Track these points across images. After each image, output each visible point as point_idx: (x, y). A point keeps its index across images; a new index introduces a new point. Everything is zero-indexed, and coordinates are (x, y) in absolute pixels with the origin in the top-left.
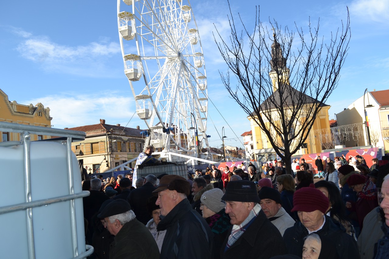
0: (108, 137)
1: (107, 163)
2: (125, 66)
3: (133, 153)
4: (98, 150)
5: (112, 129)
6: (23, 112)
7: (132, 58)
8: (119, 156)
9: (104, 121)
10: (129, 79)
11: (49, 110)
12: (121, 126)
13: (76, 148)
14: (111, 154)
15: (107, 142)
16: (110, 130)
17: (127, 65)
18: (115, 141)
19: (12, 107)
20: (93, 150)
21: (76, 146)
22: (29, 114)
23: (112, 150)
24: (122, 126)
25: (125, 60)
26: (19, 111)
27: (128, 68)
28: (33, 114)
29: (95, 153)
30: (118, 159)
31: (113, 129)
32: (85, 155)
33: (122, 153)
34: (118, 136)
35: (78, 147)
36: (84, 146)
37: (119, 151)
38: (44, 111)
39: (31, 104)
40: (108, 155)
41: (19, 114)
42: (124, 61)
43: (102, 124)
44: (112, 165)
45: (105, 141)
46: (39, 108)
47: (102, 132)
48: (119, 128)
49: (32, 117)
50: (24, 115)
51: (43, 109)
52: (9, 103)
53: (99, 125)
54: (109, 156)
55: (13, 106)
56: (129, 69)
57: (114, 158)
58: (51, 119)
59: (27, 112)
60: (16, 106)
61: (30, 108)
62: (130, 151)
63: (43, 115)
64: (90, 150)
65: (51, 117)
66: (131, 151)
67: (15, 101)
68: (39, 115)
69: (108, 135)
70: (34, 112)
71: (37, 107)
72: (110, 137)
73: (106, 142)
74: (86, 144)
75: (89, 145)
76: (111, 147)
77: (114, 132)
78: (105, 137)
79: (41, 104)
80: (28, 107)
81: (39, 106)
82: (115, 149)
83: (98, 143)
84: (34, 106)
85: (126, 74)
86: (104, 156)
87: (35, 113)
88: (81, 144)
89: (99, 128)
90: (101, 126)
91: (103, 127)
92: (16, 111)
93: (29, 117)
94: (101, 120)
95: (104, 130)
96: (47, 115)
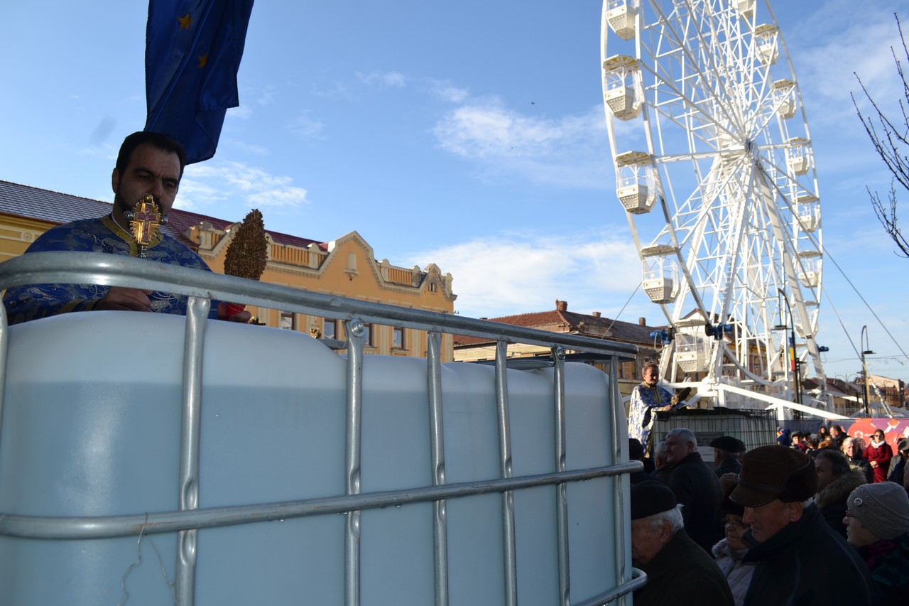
2: (619, 181)
3: (629, 381)
5: (582, 323)
6: (400, 282)
7: (635, 161)
9: (565, 305)
10: (628, 210)
11: (451, 279)
12: (602, 316)
16: (579, 326)
17: (623, 177)
19: (380, 271)
22: (412, 287)
24: (606, 317)
25: (619, 166)
26: (393, 281)
27: (625, 185)
28: (419, 287)
31: (585, 324)
38: (441, 280)
39: (417, 267)
41: (393, 287)
42: (617, 169)
43: (561, 312)
46: (431, 275)
47: (560, 330)
48: (598, 321)
49: (417, 294)
50: (402, 288)
51: (439, 275)
52: (374, 264)
53: (555, 312)
55: (382, 269)
56: (627, 187)
58: (453, 297)
59: (408, 284)
60: (387, 270)
61: (414, 274)
62: (621, 377)
63: (439, 289)
65: (454, 293)
66: (624, 375)
67: (386, 261)
68: (432, 290)
70: (421, 283)
71: (427, 272)
77: (588, 330)
79: (435, 265)
80: (411, 272)
81: (432, 269)
84: (422, 270)
85: (621, 198)
87: (423, 284)
89: (554, 321)
90: (558, 315)
91: (562, 318)
92: (387, 280)
93: (411, 293)
94: (557, 302)
95: (564, 326)
96: (447, 290)
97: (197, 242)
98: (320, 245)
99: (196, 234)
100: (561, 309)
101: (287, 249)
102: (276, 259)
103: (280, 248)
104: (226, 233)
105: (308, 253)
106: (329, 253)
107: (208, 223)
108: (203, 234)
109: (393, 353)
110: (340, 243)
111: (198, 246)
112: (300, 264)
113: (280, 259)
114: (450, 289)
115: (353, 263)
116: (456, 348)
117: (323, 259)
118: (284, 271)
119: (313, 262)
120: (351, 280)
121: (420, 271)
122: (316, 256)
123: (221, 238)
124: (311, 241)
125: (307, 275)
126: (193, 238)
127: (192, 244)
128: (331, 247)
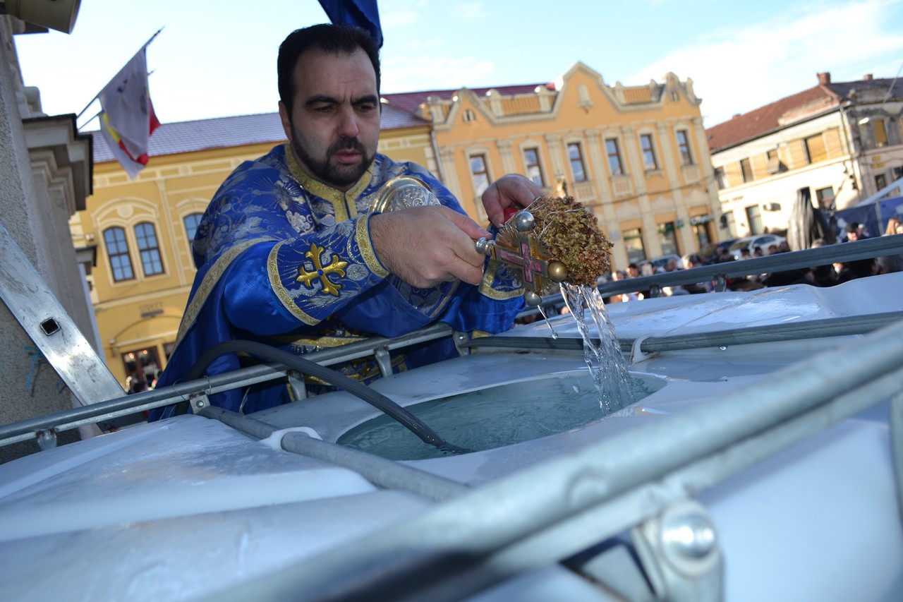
0: (847, 114)
1: (852, 181)
4: (825, 153)
5: (852, 92)
6: (638, 101)
8: (884, 157)
9: (828, 76)
11: (692, 84)
13: (769, 157)
14: (860, 156)
15: (844, 126)
16: (850, 95)
18: (865, 120)
19: (615, 96)
20: (812, 154)
21: (768, 153)
22: (650, 102)
23: (861, 145)
26: (631, 102)
28: (659, 101)
29: (816, 161)
30: (880, 165)
31: (857, 91)
32: (794, 169)
33: (889, 148)
34: (872, 107)
35: (771, 154)
36: (788, 150)
37: (881, 145)
38: (681, 88)
39: (652, 80)
40: (852, 159)
41: (631, 108)
43: (825, 85)
44: (867, 184)
45: (838, 127)
46: (669, 85)
47: (827, 106)
48: (871, 84)
49: (659, 109)
50: (642, 107)
51: (679, 83)
52: (607, 90)
53: (817, 88)
54: (856, 163)
55: (617, 93)
57: (869, 167)
58: (698, 102)
59: (647, 100)
60: (621, 93)
61: (651, 89)
63: (682, 97)
64: (803, 156)
65: (698, 97)
67: (618, 83)
68: (674, 99)
69: (846, 108)
70: (660, 96)
71: (665, 83)
72: (851, 112)
73: (841, 128)
74: (791, 144)
75: (801, 145)
76: (857, 139)
77: (861, 97)
78: (837, 115)
79: (671, 73)
80: (647, 87)
81: (669, 78)
82: (869, 142)
83: (820, 134)
84: (659, 83)
86: (841, 164)
87: (663, 97)
88: (778, 145)
89: (818, 97)
90: (823, 90)
91: (827, 91)
92: (624, 101)
93: (653, 109)
94: (818, 75)
95: (832, 99)
96: (690, 96)
97: (429, 118)
98: (548, 86)
99: (427, 111)
100: (824, 81)
101: (516, 101)
102: (508, 113)
103: (509, 101)
104: (454, 102)
105: (538, 97)
106: (558, 93)
107: (435, 97)
108: (433, 109)
109: (648, 177)
110: (568, 78)
111: (431, 121)
112: (532, 110)
113: (511, 112)
114: (692, 94)
115: (585, 94)
116: (713, 154)
117: (554, 100)
118: (519, 123)
119: (545, 105)
120: (587, 111)
121: (656, 85)
122: (546, 99)
123: (450, 107)
124: (535, 86)
125: (542, 120)
126: (425, 115)
127: (426, 121)
128: (559, 86)
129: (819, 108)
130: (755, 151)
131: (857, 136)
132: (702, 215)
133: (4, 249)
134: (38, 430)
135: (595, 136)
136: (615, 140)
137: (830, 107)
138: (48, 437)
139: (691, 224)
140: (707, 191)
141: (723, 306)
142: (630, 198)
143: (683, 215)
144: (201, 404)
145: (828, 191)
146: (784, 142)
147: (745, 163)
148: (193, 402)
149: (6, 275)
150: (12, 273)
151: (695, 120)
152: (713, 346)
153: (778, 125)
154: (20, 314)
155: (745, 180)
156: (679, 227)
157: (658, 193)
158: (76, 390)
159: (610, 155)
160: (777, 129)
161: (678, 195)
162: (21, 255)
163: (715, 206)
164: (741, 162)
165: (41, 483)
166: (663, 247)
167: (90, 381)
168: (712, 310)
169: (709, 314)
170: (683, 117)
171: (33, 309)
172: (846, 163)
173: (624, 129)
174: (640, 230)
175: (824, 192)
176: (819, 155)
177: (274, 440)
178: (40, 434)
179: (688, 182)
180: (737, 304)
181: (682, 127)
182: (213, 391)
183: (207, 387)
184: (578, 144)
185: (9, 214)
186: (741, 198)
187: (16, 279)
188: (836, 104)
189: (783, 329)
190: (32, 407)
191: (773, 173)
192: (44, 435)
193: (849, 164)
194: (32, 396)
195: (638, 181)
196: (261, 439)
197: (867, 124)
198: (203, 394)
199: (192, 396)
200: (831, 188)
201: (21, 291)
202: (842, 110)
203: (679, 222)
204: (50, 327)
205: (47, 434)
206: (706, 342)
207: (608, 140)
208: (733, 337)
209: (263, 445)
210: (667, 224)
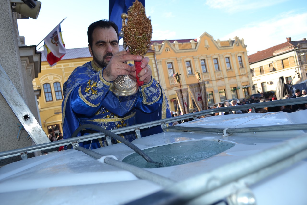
0: (297, 52)
1: (298, 75)
4: (289, 65)
6: (225, 46)
9: (290, 39)
11: (244, 40)
14: (301, 66)
15: (296, 56)
16: (298, 46)
18: (303, 54)
20: (284, 65)
21: (269, 65)
22: (229, 46)
23: (301, 63)
26: (222, 46)
28: (232, 46)
29: (286, 68)
31: (300, 44)
32: (278, 70)
34: (305, 50)
35: (270, 65)
36: (276, 63)
38: (240, 41)
39: (230, 39)
40: (298, 67)
41: (223, 48)
43: (289, 42)
44: (303, 76)
45: (293, 56)
46: (236, 41)
47: (290, 49)
48: (305, 42)
49: (232, 48)
50: (226, 48)
52: (214, 42)
53: (287, 43)
54: (299, 69)
55: (218, 43)
57: (304, 70)
61: (229, 42)
63: (240, 45)
64: (281, 66)
65: (246, 45)
67: (218, 40)
68: (237, 45)
69: (296, 50)
71: (234, 40)
72: (298, 51)
73: (295, 57)
74: (277, 62)
75: (280, 62)
76: (300, 61)
77: (302, 46)
78: (293, 52)
79: (236, 37)
80: (228, 41)
81: (236, 38)
82: (304, 62)
83: (287, 58)
87: (234, 45)
88: (273, 62)
89: (287, 46)
90: (288, 44)
91: (290, 44)
92: (220, 46)
93: (230, 49)
94: (287, 38)
95: (292, 47)
96: (243, 44)
97: (154, 50)
98: (194, 40)
99: (153, 47)
100: (289, 41)
101: (183, 45)
102: (181, 49)
103: (181, 45)
104: (162, 44)
105: (191, 44)
106: (198, 42)
107: (156, 43)
108: (155, 47)
109: (228, 71)
110: (201, 38)
111: (155, 51)
112: (189, 48)
113: (182, 49)
114: (244, 44)
115: (207, 43)
116: (250, 64)
117: (196, 45)
118: (184, 52)
119: (193, 46)
120: (208, 49)
121: (231, 40)
122: (194, 44)
123: (161, 46)
124: (190, 40)
125: (192, 51)
127: (153, 51)
128: (198, 40)
129: (287, 50)
130: (265, 64)
131: (300, 59)
132: (246, 85)
133: (12, 91)
134: (21, 153)
135: (210, 57)
136: (217, 59)
137: (291, 49)
138: (24, 155)
139: (242, 88)
140: (248, 77)
141: (254, 118)
142: (222, 79)
143: (240, 85)
144: (76, 146)
145: (290, 78)
146: (275, 61)
147: (261, 68)
148: (73, 145)
149: (12, 100)
150: (14, 99)
151: (244, 53)
152: (251, 132)
153: (273, 55)
154: (16, 113)
155: (261, 74)
156: (238, 89)
157: (231, 77)
158: (34, 139)
159: (215, 64)
160: (272, 56)
161: (238, 78)
162: (18, 93)
163: (251, 82)
164: (260, 67)
165: (23, 171)
166: (233, 96)
167: (39, 136)
168: (250, 119)
169: (249, 121)
170: (240, 52)
171: (21, 111)
172: (296, 68)
173: (220, 55)
174: (225, 90)
175: (288, 78)
176: (287, 66)
177: (102, 160)
178: (22, 154)
179: (241, 74)
180: (259, 118)
181: (240, 55)
182: (80, 141)
183: (78, 140)
184: (204, 60)
185: (14, 79)
186: (260, 80)
187: (16, 101)
188: (293, 48)
189: (275, 127)
190: (19, 144)
191: (271, 72)
192: (23, 154)
193: (297, 69)
194: (19, 140)
195: (225, 73)
196: (97, 159)
197: (304, 55)
198: (77, 142)
199: (73, 143)
200: (291, 77)
201: (17, 105)
202: (295, 50)
203: (238, 87)
204: (26, 117)
205: (24, 154)
206: (249, 131)
207: (214, 59)
208: (258, 129)
209: (98, 161)
210: (234, 88)
